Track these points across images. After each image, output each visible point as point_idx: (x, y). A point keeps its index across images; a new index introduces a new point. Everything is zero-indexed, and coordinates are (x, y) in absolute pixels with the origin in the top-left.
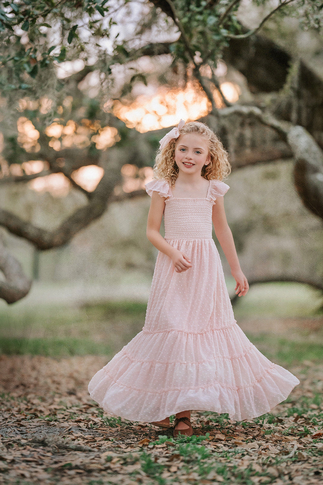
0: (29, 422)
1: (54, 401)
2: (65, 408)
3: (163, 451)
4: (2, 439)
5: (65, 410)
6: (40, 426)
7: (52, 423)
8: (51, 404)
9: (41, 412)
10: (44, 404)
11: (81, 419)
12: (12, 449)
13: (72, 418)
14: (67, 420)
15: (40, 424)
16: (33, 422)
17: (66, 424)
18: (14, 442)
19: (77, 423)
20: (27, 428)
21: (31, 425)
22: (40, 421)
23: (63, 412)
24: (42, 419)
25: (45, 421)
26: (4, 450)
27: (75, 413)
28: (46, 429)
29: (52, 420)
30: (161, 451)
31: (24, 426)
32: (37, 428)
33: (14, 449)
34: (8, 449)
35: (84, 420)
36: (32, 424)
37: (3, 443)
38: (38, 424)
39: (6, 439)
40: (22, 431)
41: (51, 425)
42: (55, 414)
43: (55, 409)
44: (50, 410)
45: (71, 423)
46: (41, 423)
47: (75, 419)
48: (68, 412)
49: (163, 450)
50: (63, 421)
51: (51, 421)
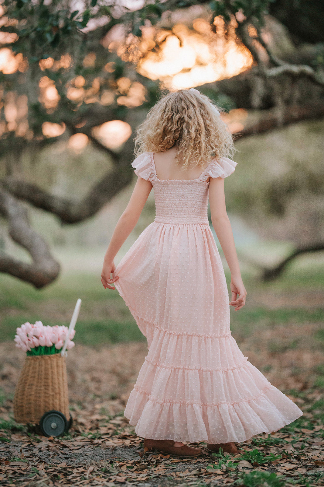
0: (72, 441)
1: (95, 409)
2: (107, 418)
3: (223, 479)
4: (46, 468)
5: (107, 422)
6: (83, 446)
7: (96, 441)
8: (92, 413)
9: (82, 424)
10: (84, 412)
11: (126, 435)
12: (58, 483)
13: (117, 434)
14: (111, 436)
15: (84, 443)
16: (76, 440)
17: (110, 443)
18: (60, 472)
19: (123, 441)
20: (70, 450)
21: (74, 445)
22: (83, 439)
23: (106, 424)
24: (84, 437)
25: (89, 439)
26: (50, 485)
27: (119, 425)
28: (91, 451)
29: (96, 437)
30: (221, 479)
31: (68, 447)
32: (81, 450)
33: (60, 482)
34: (54, 483)
35: (129, 436)
36: (75, 443)
37: (47, 473)
38: (81, 444)
39: (50, 469)
40: (65, 454)
41: (94, 444)
42: (97, 428)
43: (98, 420)
44: (92, 422)
45: (116, 441)
46: (84, 441)
47: (120, 434)
48: (111, 423)
49: (223, 477)
50: (108, 438)
51: (94, 439)
